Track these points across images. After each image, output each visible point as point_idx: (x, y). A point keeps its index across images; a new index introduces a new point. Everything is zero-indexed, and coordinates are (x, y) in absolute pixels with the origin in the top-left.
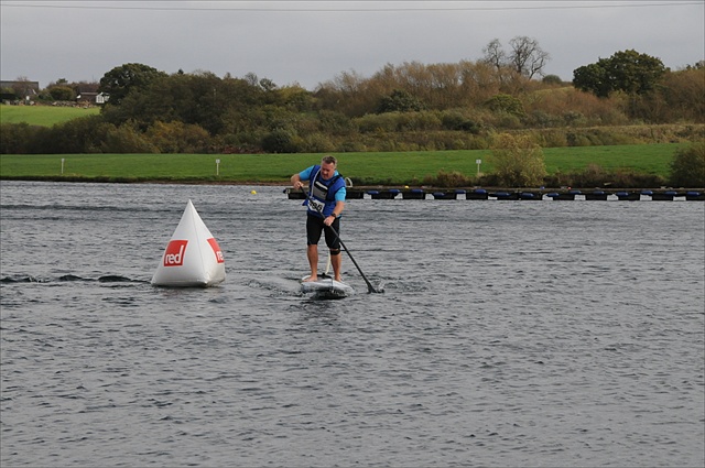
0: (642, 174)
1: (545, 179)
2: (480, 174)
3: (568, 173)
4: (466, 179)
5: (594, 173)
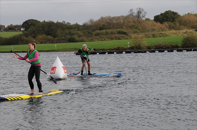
0: (174, 44)
1: (147, 47)
2: (129, 46)
3: (153, 45)
4: (125, 48)
5: (161, 44)
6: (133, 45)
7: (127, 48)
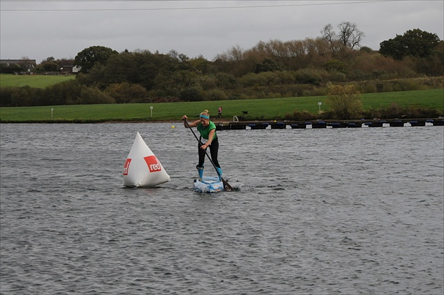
0: (426, 109)
1: (363, 114)
2: (321, 112)
3: (378, 110)
4: (312, 115)
5: (395, 109)
6: (330, 109)
7: (316, 116)
